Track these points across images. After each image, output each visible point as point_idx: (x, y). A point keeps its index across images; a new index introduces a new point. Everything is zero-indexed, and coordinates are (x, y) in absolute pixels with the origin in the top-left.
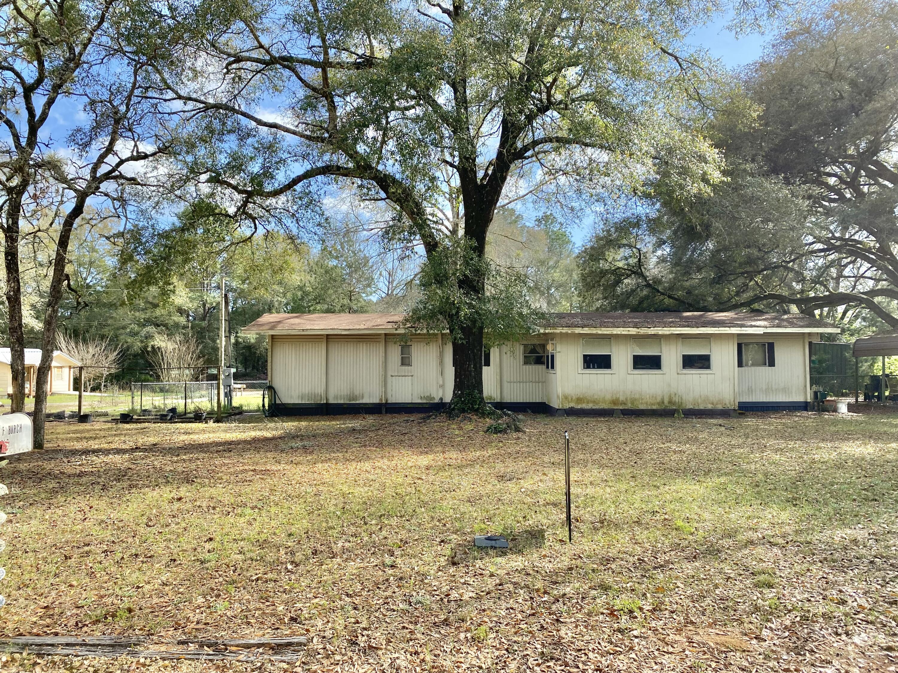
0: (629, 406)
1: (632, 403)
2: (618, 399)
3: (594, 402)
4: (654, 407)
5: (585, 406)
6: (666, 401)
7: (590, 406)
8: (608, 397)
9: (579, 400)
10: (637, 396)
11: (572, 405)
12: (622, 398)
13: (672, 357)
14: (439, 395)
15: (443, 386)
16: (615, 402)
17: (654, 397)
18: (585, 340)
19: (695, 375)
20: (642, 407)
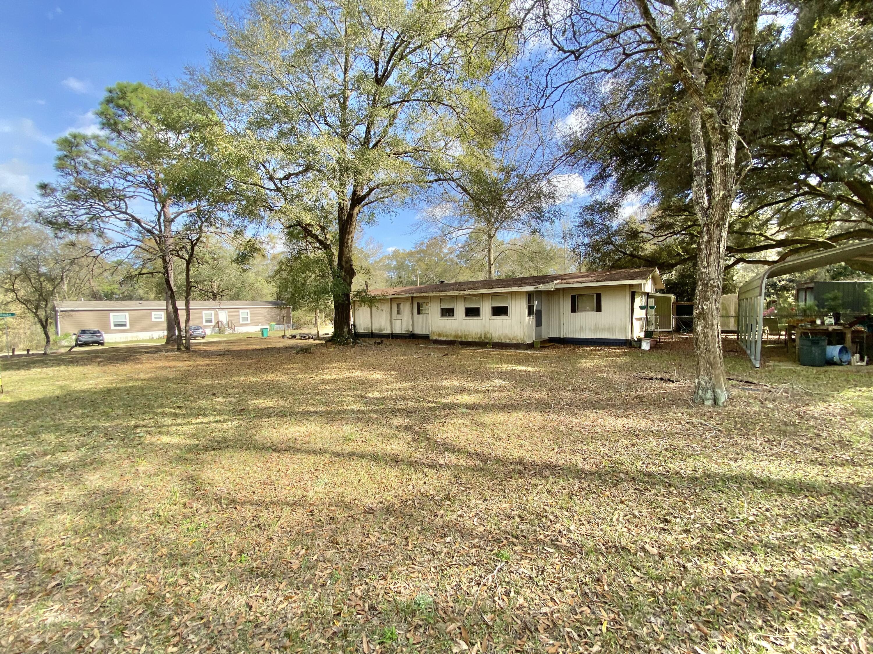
0: (463, 339)
1: (465, 337)
2: (458, 335)
3: (447, 336)
4: (477, 340)
5: (442, 338)
6: (483, 337)
7: (445, 338)
8: (453, 334)
9: (440, 335)
10: (467, 333)
11: (436, 337)
12: (460, 334)
13: (486, 308)
14: (411, 329)
15: (413, 325)
16: (456, 336)
17: (476, 334)
18: (442, 299)
19: (500, 320)
20: (470, 340)
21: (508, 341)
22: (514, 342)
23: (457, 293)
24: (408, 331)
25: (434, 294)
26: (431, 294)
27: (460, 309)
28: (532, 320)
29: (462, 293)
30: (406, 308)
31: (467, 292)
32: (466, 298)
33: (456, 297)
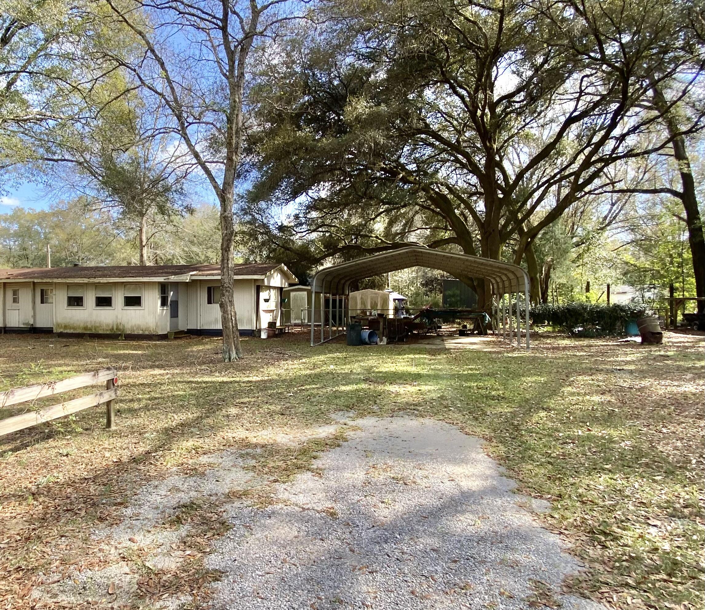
0: (93, 331)
1: (95, 329)
2: (87, 327)
3: (74, 328)
4: (108, 332)
5: (68, 331)
6: (115, 328)
7: (72, 331)
8: (82, 325)
9: (66, 327)
10: (98, 325)
11: (62, 330)
12: (89, 326)
13: (118, 298)
14: (31, 322)
15: (34, 316)
16: (86, 328)
17: (108, 325)
18: (69, 286)
19: (132, 311)
20: (101, 332)
21: (141, 332)
22: (147, 333)
23: (86, 280)
24: (28, 324)
25: (60, 280)
26: (56, 280)
27: (90, 299)
28: (166, 311)
29: (92, 280)
30: (25, 297)
31: (97, 280)
32: (97, 286)
33: (86, 284)
